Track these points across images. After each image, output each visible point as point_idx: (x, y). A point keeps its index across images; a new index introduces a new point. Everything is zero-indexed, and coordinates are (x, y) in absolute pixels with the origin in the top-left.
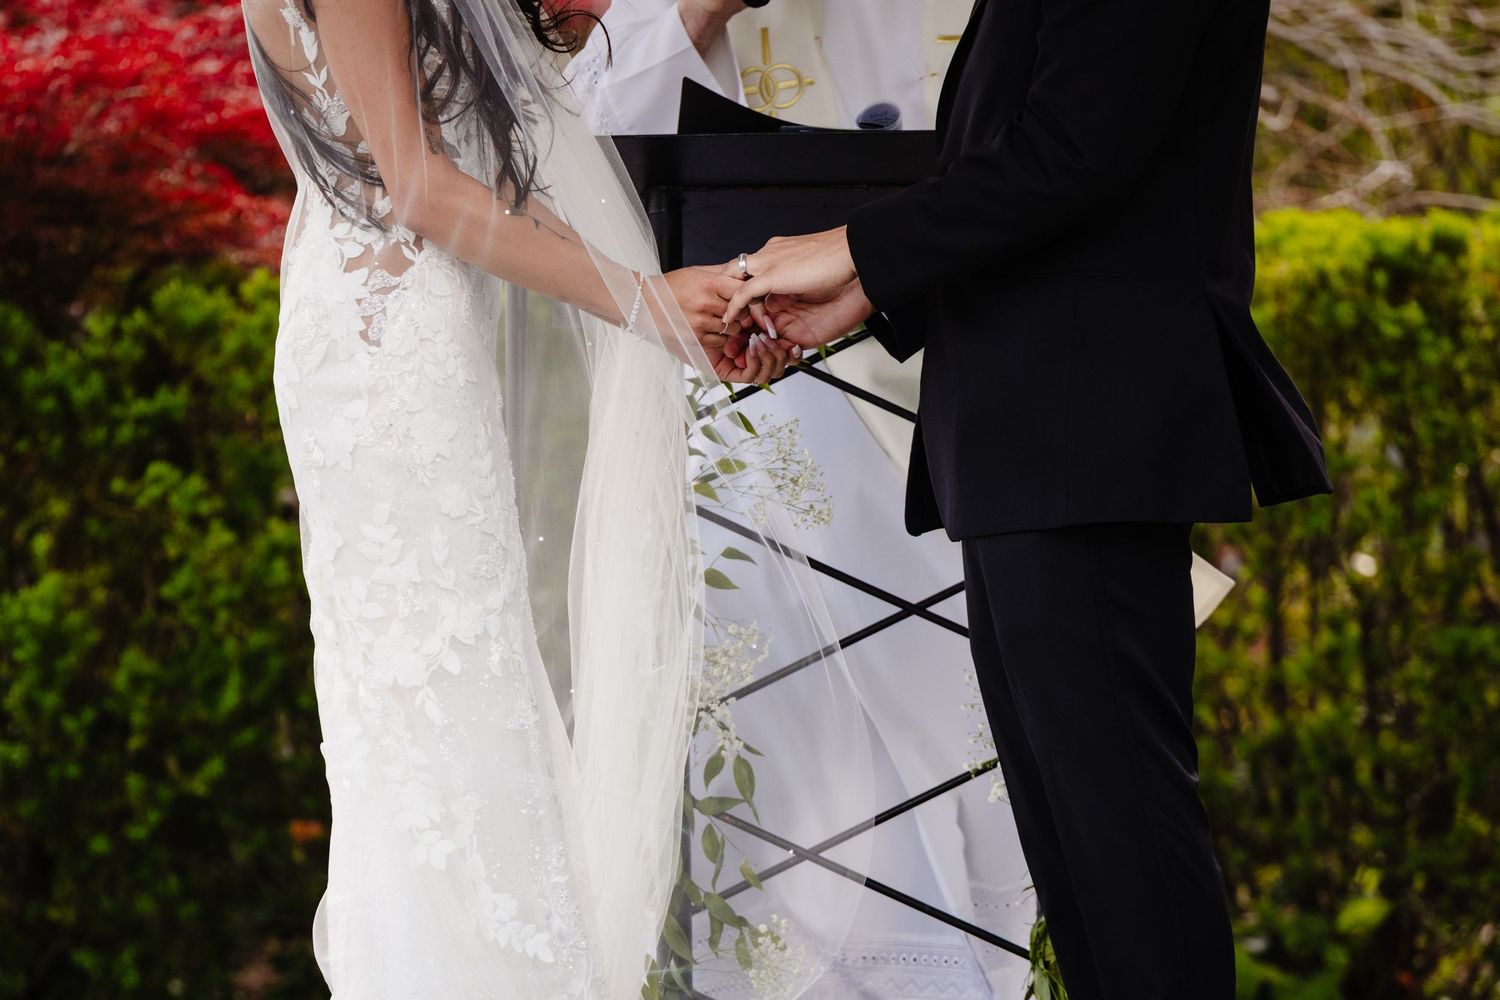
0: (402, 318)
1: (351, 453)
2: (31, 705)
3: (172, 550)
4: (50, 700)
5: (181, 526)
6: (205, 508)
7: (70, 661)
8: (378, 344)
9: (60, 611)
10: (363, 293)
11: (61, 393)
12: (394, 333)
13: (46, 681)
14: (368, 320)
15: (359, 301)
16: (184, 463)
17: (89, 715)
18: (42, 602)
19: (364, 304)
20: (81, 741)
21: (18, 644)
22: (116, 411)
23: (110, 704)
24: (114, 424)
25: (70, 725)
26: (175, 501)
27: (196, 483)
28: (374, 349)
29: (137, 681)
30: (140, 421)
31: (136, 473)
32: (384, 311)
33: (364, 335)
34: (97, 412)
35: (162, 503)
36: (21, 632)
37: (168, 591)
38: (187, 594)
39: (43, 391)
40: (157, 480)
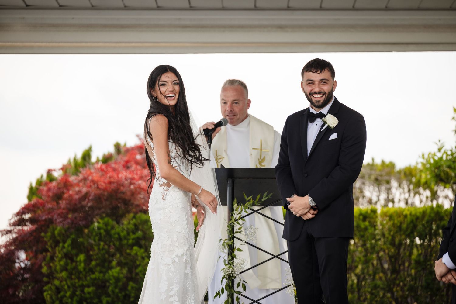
0: (170, 195)
1: (160, 220)
2: (113, 292)
3: (138, 263)
4: (117, 290)
5: (140, 258)
6: (144, 255)
7: (120, 284)
8: (165, 200)
9: (119, 274)
10: (163, 191)
11: (119, 234)
12: (168, 198)
13: (116, 287)
14: (163, 196)
15: (162, 192)
16: (140, 247)
17: (123, 293)
18: (116, 272)
19: (163, 193)
20: (122, 298)
21: (111, 280)
22: (129, 237)
23: (127, 292)
24: (128, 240)
25: (120, 295)
26: (139, 254)
27: (142, 250)
28: (164, 201)
29: (132, 288)
30: (133, 239)
31: (132, 249)
32: (166, 194)
33: (163, 198)
34: (125, 238)
35: (136, 254)
36: (112, 278)
37: (137, 271)
38: (141, 271)
39: (115, 234)
40: (135, 250)
